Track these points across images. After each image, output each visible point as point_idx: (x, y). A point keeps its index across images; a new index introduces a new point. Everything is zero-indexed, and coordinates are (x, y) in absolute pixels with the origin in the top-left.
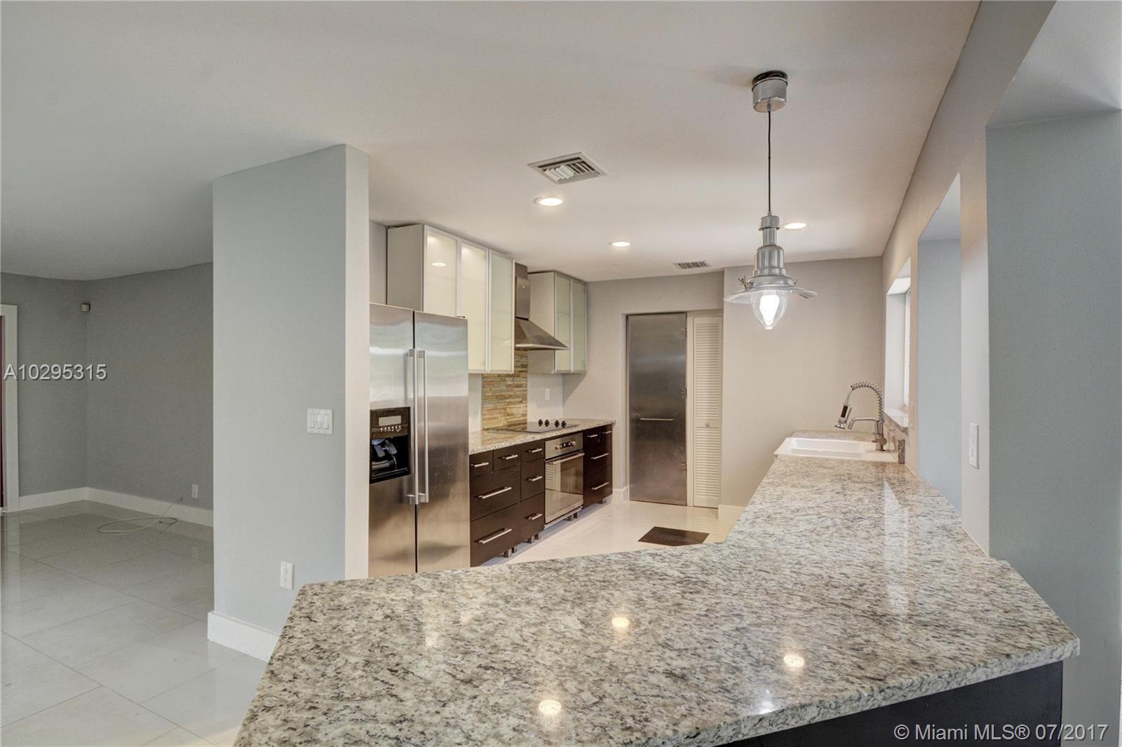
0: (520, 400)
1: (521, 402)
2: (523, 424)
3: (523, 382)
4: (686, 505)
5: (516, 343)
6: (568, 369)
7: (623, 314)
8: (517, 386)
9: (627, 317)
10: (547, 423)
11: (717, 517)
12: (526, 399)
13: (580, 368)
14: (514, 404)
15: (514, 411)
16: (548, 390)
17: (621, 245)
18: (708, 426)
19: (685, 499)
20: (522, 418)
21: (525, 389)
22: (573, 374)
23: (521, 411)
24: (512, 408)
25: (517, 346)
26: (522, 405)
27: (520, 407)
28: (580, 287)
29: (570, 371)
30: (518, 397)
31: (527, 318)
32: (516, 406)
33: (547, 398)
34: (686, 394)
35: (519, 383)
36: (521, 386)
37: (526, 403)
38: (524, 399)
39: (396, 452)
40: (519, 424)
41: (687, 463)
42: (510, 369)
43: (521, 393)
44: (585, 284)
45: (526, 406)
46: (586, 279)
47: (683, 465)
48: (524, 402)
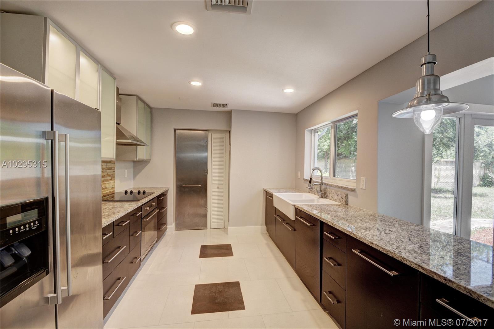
0: (110, 178)
1: (111, 179)
2: (112, 194)
3: (112, 166)
4: (207, 229)
5: (117, 139)
6: (143, 158)
7: (174, 128)
8: (109, 169)
9: (175, 130)
10: (131, 192)
11: (227, 233)
12: (114, 178)
13: (148, 158)
14: (107, 181)
15: (107, 186)
16: (126, 171)
17: (196, 83)
18: (218, 188)
19: (207, 226)
20: (112, 190)
21: (114, 171)
22: (145, 161)
23: (111, 186)
24: (105, 184)
25: (118, 141)
26: (111, 182)
27: (111, 183)
28: (149, 110)
29: (144, 159)
30: (110, 176)
31: (119, 123)
32: (108, 182)
33: (126, 176)
34: (207, 173)
35: (110, 167)
36: (111, 169)
37: (114, 180)
38: (113, 177)
39: (30, 252)
40: (110, 195)
41: (208, 207)
42: (112, 157)
43: (112, 173)
44: (151, 108)
45: (114, 182)
46: (152, 105)
47: (206, 208)
48: (113, 179)
